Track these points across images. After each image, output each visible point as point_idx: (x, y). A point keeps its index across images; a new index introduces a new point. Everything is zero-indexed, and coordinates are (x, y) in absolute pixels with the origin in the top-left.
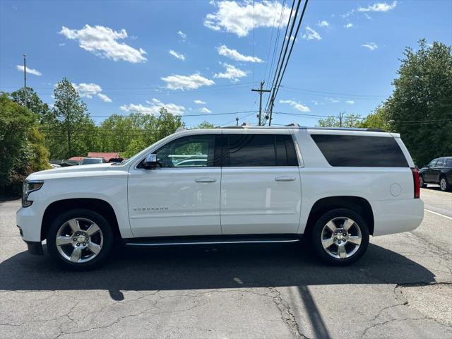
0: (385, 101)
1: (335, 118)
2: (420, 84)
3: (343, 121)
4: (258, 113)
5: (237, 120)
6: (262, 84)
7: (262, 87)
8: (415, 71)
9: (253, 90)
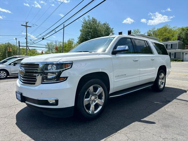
0: (78, 37)
1: (53, 43)
2: (90, 32)
3: (57, 44)
4: (26, 37)
5: (16, 39)
6: (26, 23)
7: (26, 24)
8: (87, 27)
9: (22, 25)
